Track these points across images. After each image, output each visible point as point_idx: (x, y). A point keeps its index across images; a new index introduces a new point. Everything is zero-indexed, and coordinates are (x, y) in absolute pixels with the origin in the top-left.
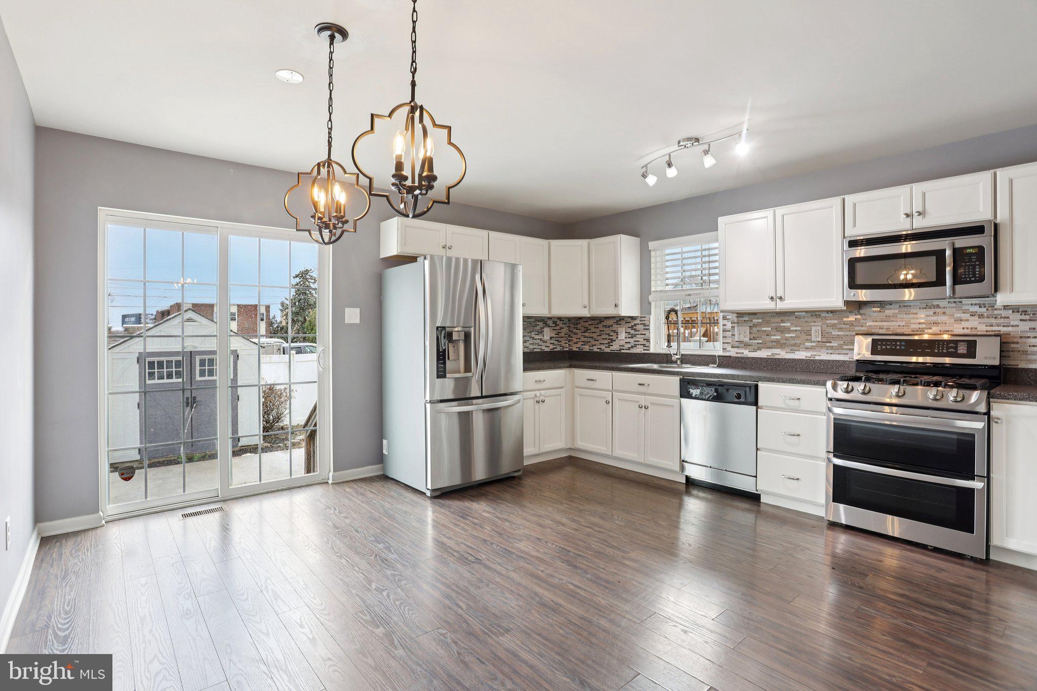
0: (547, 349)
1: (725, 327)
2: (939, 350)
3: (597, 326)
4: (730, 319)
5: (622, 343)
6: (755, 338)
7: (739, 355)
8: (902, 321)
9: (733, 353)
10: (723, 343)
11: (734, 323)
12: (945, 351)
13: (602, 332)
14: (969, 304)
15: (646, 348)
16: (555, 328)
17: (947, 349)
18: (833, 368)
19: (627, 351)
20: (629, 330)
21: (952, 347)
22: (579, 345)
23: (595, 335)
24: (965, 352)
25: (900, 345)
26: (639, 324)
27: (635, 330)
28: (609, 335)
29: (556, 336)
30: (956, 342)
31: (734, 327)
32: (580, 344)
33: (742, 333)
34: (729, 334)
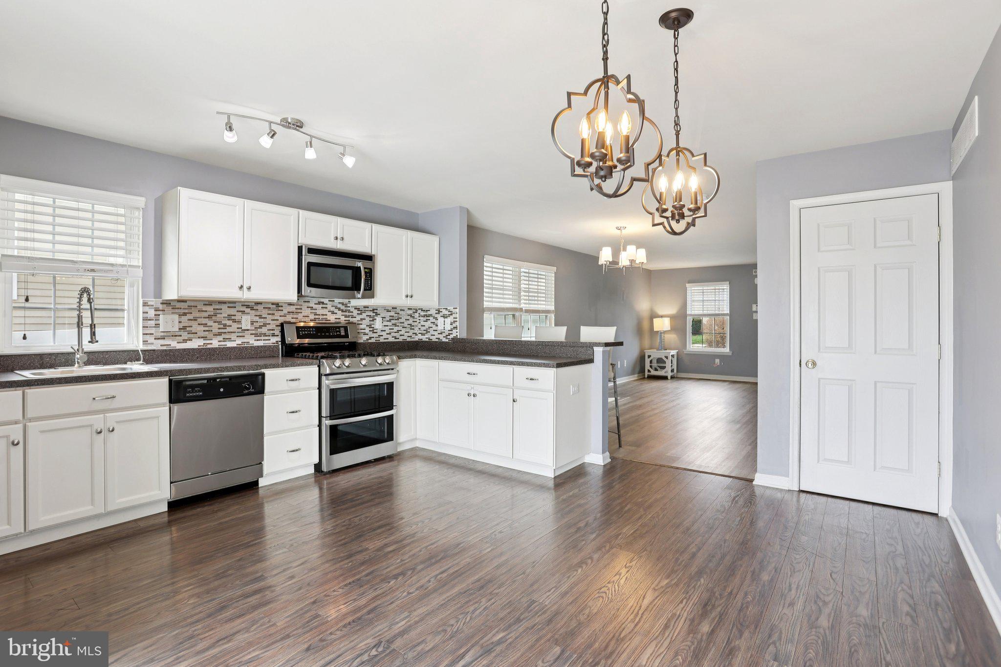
1: (146, 315)
2: (332, 333)
4: (153, 306)
6: (184, 328)
7: (165, 348)
9: (157, 345)
10: (144, 334)
11: (159, 310)
17: (336, 333)
18: (262, 353)
24: (344, 334)
25: (313, 331)
30: (339, 327)
31: (159, 315)
33: (170, 322)
34: (153, 323)
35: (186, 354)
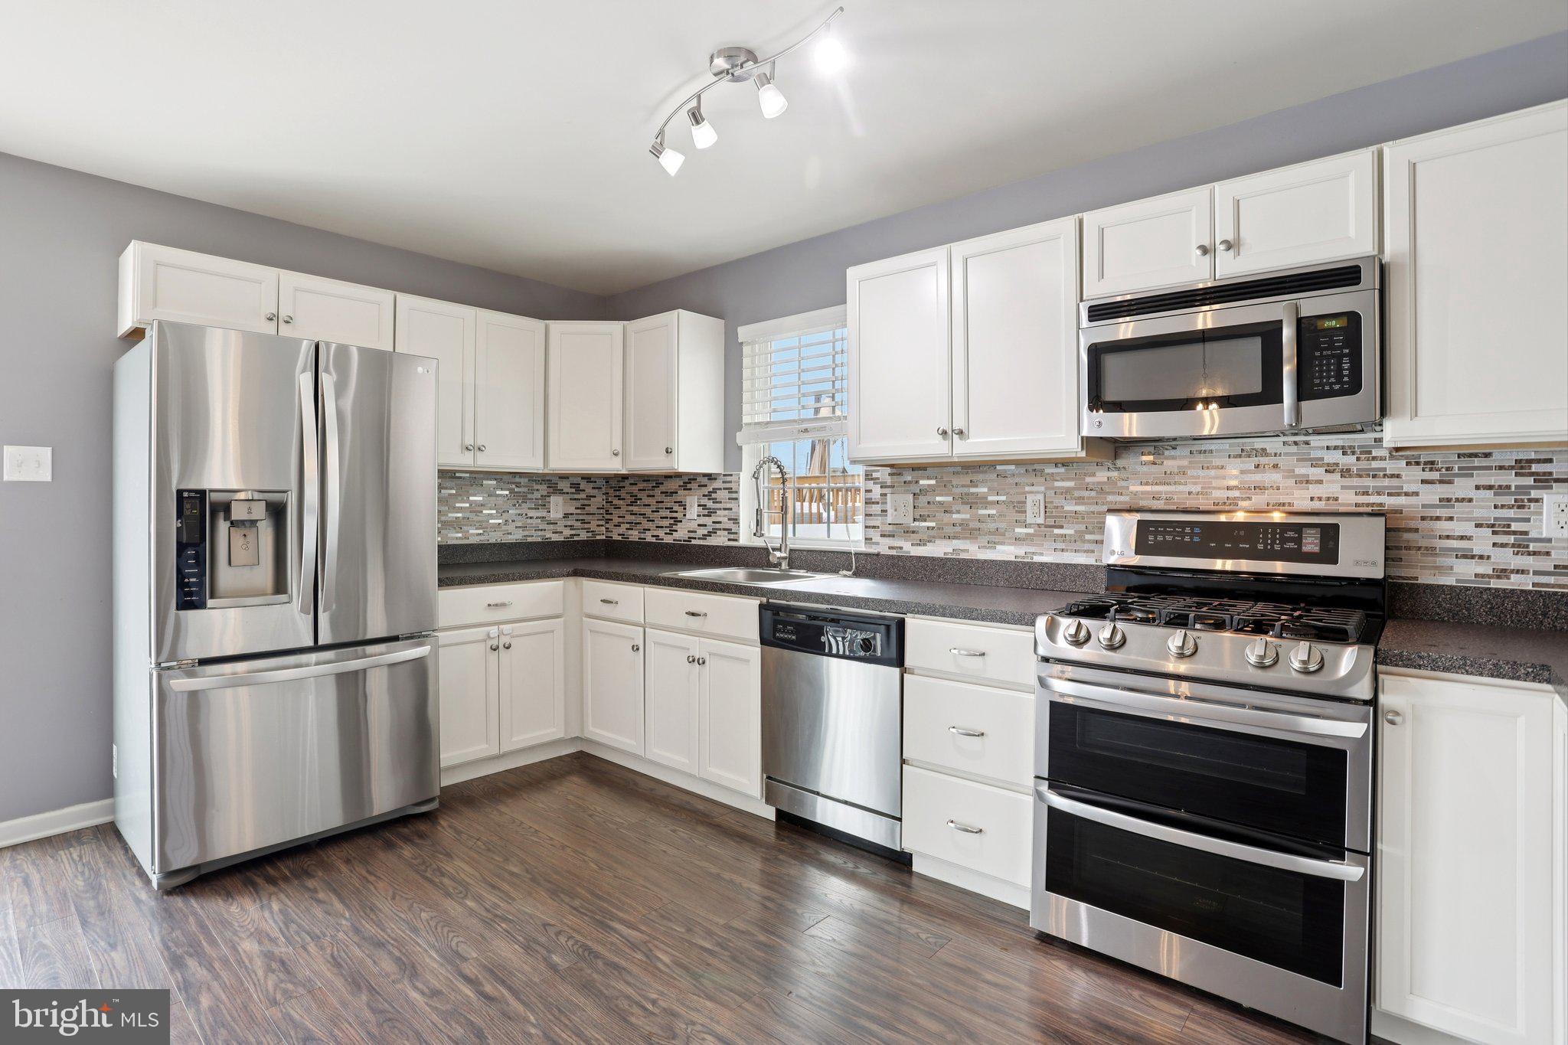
0: (555, 538)
1: (869, 495)
2: (1266, 545)
3: (651, 493)
4: (878, 479)
5: (693, 525)
6: (922, 518)
7: (894, 552)
8: (1195, 484)
9: (883, 547)
10: (865, 527)
11: (886, 487)
12: (1277, 547)
13: (660, 505)
14: (1323, 448)
15: (732, 536)
16: (576, 496)
17: (1282, 542)
18: (1064, 581)
19: (701, 542)
20: (704, 501)
21: (1291, 540)
22: (623, 529)
23: (648, 511)
24: (1317, 549)
25: (1192, 535)
26: (720, 489)
27: (715, 501)
28: (671, 509)
29: (579, 511)
30: (1299, 528)
31: (885, 495)
32: (624, 526)
33: (899, 507)
34: (876, 509)
35: (922, 566)
